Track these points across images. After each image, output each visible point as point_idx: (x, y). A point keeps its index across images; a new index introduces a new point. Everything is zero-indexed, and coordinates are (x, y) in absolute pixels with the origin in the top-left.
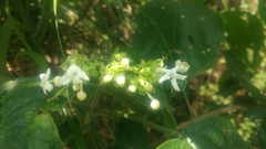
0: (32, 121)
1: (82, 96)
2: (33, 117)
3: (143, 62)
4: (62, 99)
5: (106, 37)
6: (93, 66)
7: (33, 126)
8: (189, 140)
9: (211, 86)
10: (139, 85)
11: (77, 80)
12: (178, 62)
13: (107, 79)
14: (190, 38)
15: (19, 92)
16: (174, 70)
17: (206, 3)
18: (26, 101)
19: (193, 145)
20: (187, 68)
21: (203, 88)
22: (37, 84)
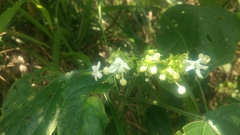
0: (85, 102)
1: (123, 82)
2: (86, 99)
3: (171, 55)
4: (107, 86)
5: (133, 40)
6: (131, 60)
7: (86, 106)
8: (211, 123)
9: (230, 84)
10: (168, 74)
11: (121, 70)
12: (201, 55)
13: (142, 69)
14: (208, 37)
15: (75, 80)
16: (198, 61)
17: (223, 6)
18: (80, 87)
19: (215, 128)
20: (209, 60)
21: (221, 85)
22: (89, 73)
